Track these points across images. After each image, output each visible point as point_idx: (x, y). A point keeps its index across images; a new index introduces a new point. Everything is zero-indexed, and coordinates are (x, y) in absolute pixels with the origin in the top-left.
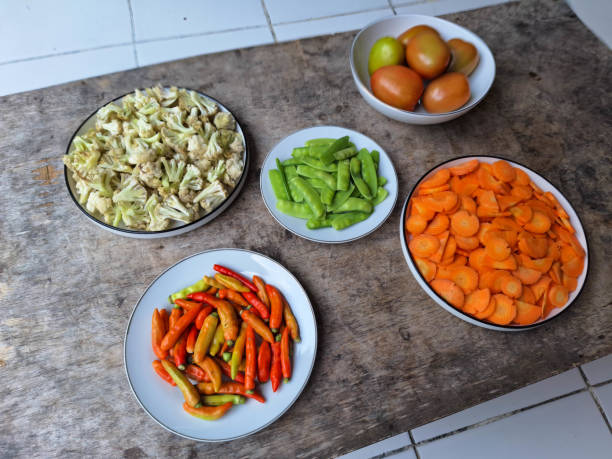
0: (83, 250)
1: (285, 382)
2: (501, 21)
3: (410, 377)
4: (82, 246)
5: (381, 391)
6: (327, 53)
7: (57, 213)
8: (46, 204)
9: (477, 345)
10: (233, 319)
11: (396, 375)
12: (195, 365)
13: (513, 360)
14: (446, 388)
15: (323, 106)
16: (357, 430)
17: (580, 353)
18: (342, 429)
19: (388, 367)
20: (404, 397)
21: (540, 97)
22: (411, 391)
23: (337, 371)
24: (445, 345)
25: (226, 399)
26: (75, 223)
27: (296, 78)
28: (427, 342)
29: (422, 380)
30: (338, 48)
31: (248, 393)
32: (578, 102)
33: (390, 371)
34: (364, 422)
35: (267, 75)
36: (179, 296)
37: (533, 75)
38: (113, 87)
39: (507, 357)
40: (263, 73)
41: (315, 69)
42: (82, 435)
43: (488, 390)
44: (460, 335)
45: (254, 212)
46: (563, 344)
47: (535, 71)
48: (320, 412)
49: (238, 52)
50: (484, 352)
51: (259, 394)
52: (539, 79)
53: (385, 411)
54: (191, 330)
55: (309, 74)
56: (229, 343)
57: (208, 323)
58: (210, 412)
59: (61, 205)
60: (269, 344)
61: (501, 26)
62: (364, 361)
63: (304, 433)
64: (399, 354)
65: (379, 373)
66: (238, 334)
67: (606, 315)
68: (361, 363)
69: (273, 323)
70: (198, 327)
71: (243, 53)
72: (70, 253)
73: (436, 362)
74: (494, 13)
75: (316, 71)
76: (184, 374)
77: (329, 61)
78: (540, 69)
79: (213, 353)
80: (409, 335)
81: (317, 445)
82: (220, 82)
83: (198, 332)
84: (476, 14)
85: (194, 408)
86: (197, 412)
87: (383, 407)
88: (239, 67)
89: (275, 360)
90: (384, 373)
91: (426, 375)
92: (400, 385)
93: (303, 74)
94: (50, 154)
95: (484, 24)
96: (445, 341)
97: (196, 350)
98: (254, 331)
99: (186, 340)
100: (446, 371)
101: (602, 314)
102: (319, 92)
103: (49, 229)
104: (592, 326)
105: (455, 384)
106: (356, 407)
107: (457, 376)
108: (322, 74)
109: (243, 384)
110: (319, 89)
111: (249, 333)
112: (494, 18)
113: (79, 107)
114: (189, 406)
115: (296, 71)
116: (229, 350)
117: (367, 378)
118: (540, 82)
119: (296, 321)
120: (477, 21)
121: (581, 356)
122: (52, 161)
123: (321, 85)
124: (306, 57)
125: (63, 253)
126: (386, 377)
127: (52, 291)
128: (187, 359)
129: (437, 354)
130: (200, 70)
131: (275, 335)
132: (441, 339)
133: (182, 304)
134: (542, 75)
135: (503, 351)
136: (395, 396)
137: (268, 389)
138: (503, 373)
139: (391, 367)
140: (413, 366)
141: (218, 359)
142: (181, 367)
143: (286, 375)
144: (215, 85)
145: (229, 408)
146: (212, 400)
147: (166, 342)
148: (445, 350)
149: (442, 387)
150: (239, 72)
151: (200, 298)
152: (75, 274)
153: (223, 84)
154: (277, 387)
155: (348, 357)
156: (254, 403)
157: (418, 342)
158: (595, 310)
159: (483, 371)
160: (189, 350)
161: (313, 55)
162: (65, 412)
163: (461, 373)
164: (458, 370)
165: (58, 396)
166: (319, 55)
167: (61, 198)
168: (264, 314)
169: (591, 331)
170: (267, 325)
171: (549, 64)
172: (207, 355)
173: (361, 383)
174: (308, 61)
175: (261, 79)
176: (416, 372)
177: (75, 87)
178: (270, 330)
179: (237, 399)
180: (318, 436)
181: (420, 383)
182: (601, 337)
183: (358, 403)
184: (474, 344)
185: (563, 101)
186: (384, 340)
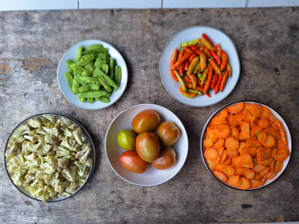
0: (17, 115)
1: (220, 91)
2: (283, 21)
3: (140, 208)
4: (17, 112)
5: (126, 209)
6: (162, 24)
7: (7, 92)
8: (3, 85)
9: (173, 204)
10: (206, 61)
11: (134, 205)
12: (187, 76)
13: (185, 214)
14: (153, 216)
15: (148, 61)
16: (112, 220)
17: (216, 219)
18: (107, 218)
19: (132, 201)
20: (135, 214)
21: (273, 86)
22: (138, 212)
23: (111, 197)
24: (159, 200)
25: (196, 92)
26: (15, 100)
27: (139, 37)
28: (152, 197)
29: (144, 210)
30: (170, 21)
31: (205, 92)
32: (294, 95)
33: (133, 203)
34: (116, 218)
35: (123, 32)
36: (185, 45)
37: (276, 70)
38: (40, 20)
39: (183, 212)
40: (122, 29)
41: (152, 34)
42: (11, 191)
43: (169, 221)
44: (168, 198)
45: (95, 116)
46: (210, 214)
47: (279, 67)
48: (100, 210)
49: (112, 11)
50: (174, 207)
51: (208, 94)
52: (279, 74)
53: (125, 216)
54: (187, 62)
55: (148, 36)
56: (202, 70)
57: (195, 60)
58: (189, 94)
59: (9, 88)
60: (218, 75)
61: (281, 25)
62: (123, 196)
63: (92, 215)
64: (139, 197)
65: (128, 202)
66: (206, 68)
67: (236, 209)
68: (122, 197)
69: (222, 67)
70: (190, 61)
71: (115, 13)
72: (12, 114)
73: (153, 205)
74: (281, 14)
75: (152, 36)
76: (182, 78)
77: (162, 30)
78: (283, 67)
79: (195, 73)
80: (146, 192)
81: (95, 220)
82: (97, 29)
83: (190, 63)
84: (268, 12)
85: (184, 92)
86: (184, 93)
87: (125, 215)
88: (110, 22)
89: (219, 82)
90: (130, 203)
91: (146, 209)
92: (135, 209)
93: (144, 35)
94: (6, 57)
95: (270, 21)
96: (160, 199)
97: (189, 69)
98: (213, 68)
99: (185, 65)
100: (155, 210)
101: (235, 208)
102: (149, 51)
103: (3, 99)
104: (227, 211)
105: (157, 215)
106: (114, 212)
107: (159, 213)
108: (155, 38)
109: (203, 88)
110: (150, 49)
111: (211, 69)
112: (279, 18)
113: (21, 29)
114: (182, 90)
115: (140, 32)
116: (202, 73)
117: (122, 203)
118: (279, 76)
119: (231, 69)
120: (266, 18)
121: (215, 221)
122: (7, 61)
123: (152, 46)
124: (149, 24)
125: (9, 114)
126: (130, 205)
127: (3, 130)
128: (184, 72)
129: (154, 202)
130: (89, 19)
131: (222, 72)
132: (159, 197)
133: (186, 49)
134: (282, 72)
135: (183, 209)
136: (131, 212)
137: (213, 93)
138: (178, 217)
139: (134, 202)
140: (143, 204)
141: (196, 76)
142: (182, 75)
143: (221, 89)
144: (93, 31)
145: (197, 95)
146: (191, 91)
147: (177, 64)
148: (159, 202)
149: (151, 215)
150: (109, 25)
151: (193, 48)
152: (13, 125)
153: (98, 31)
154: (216, 93)
155: (118, 193)
156: (206, 96)
157: (149, 195)
158: (232, 205)
159: (170, 214)
160: (186, 69)
161: (154, 23)
162: (6, 181)
163: (161, 212)
164: (161, 211)
165: (3, 174)
166: (158, 24)
167: (10, 84)
168: (219, 63)
169: (225, 213)
170: (219, 67)
171: (291, 65)
172: (192, 73)
173: (119, 204)
174: (149, 27)
175: (120, 33)
176: (143, 206)
177: (21, 15)
178: (220, 69)
179: (200, 93)
180: (97, 217)
181: (143, 211)
182: (229, 217)
183: (116, 211)
184: (171, 203)
185: (285, 93)
186: (135, 190)
